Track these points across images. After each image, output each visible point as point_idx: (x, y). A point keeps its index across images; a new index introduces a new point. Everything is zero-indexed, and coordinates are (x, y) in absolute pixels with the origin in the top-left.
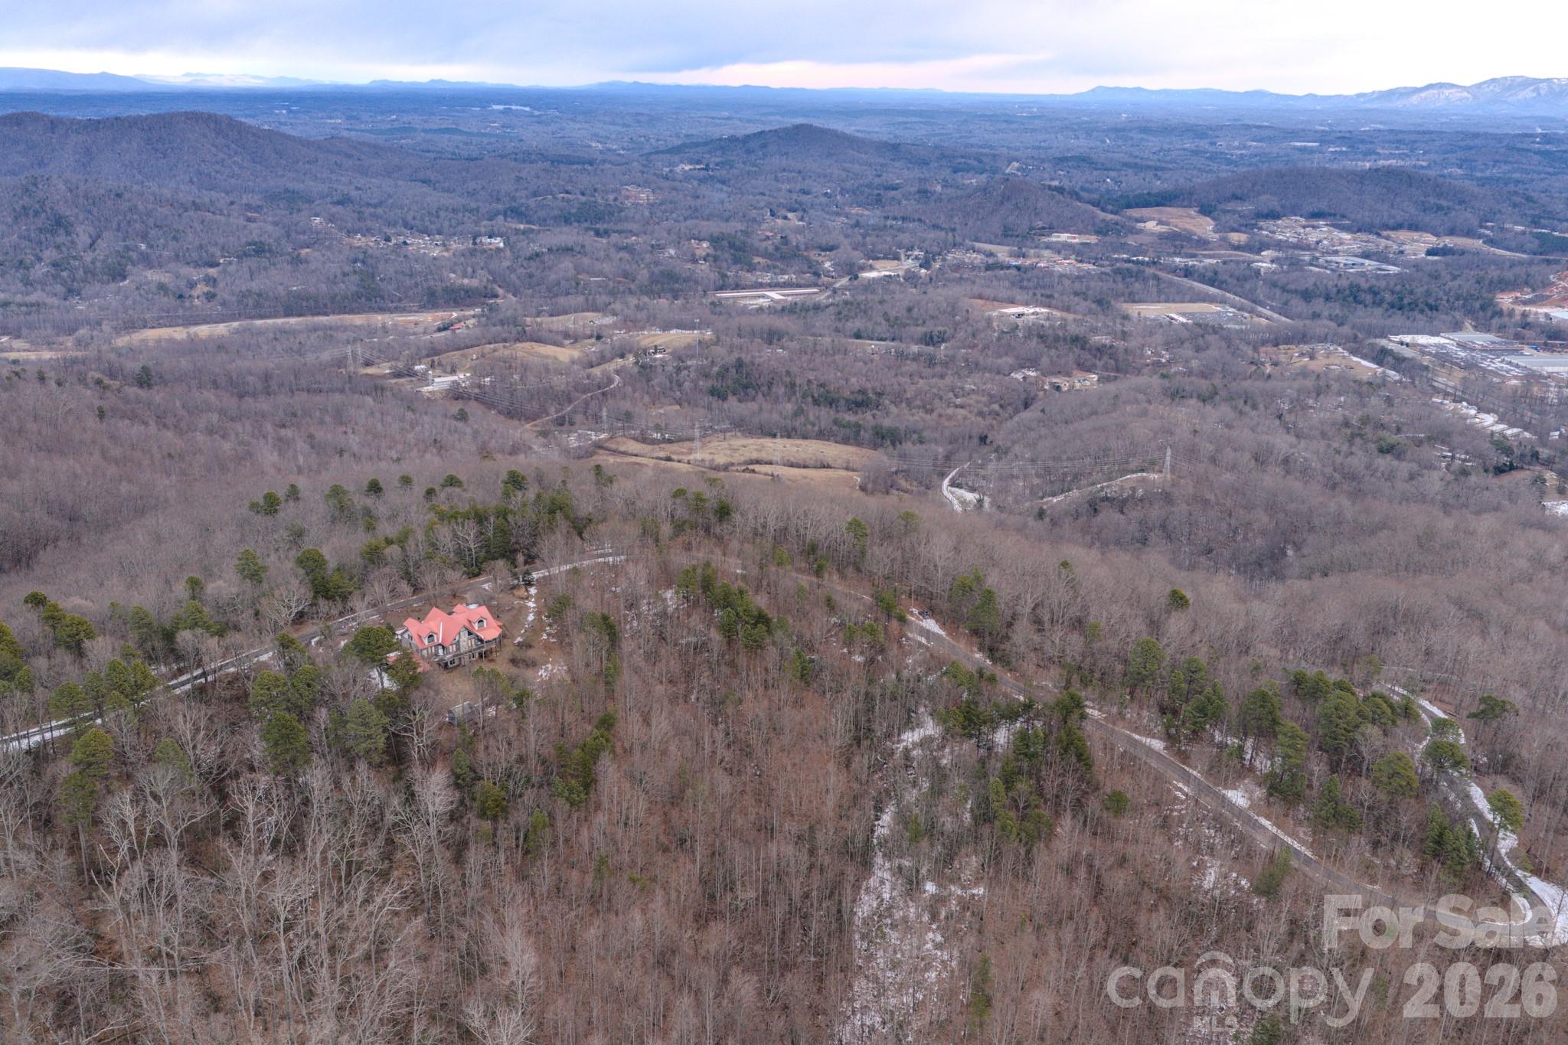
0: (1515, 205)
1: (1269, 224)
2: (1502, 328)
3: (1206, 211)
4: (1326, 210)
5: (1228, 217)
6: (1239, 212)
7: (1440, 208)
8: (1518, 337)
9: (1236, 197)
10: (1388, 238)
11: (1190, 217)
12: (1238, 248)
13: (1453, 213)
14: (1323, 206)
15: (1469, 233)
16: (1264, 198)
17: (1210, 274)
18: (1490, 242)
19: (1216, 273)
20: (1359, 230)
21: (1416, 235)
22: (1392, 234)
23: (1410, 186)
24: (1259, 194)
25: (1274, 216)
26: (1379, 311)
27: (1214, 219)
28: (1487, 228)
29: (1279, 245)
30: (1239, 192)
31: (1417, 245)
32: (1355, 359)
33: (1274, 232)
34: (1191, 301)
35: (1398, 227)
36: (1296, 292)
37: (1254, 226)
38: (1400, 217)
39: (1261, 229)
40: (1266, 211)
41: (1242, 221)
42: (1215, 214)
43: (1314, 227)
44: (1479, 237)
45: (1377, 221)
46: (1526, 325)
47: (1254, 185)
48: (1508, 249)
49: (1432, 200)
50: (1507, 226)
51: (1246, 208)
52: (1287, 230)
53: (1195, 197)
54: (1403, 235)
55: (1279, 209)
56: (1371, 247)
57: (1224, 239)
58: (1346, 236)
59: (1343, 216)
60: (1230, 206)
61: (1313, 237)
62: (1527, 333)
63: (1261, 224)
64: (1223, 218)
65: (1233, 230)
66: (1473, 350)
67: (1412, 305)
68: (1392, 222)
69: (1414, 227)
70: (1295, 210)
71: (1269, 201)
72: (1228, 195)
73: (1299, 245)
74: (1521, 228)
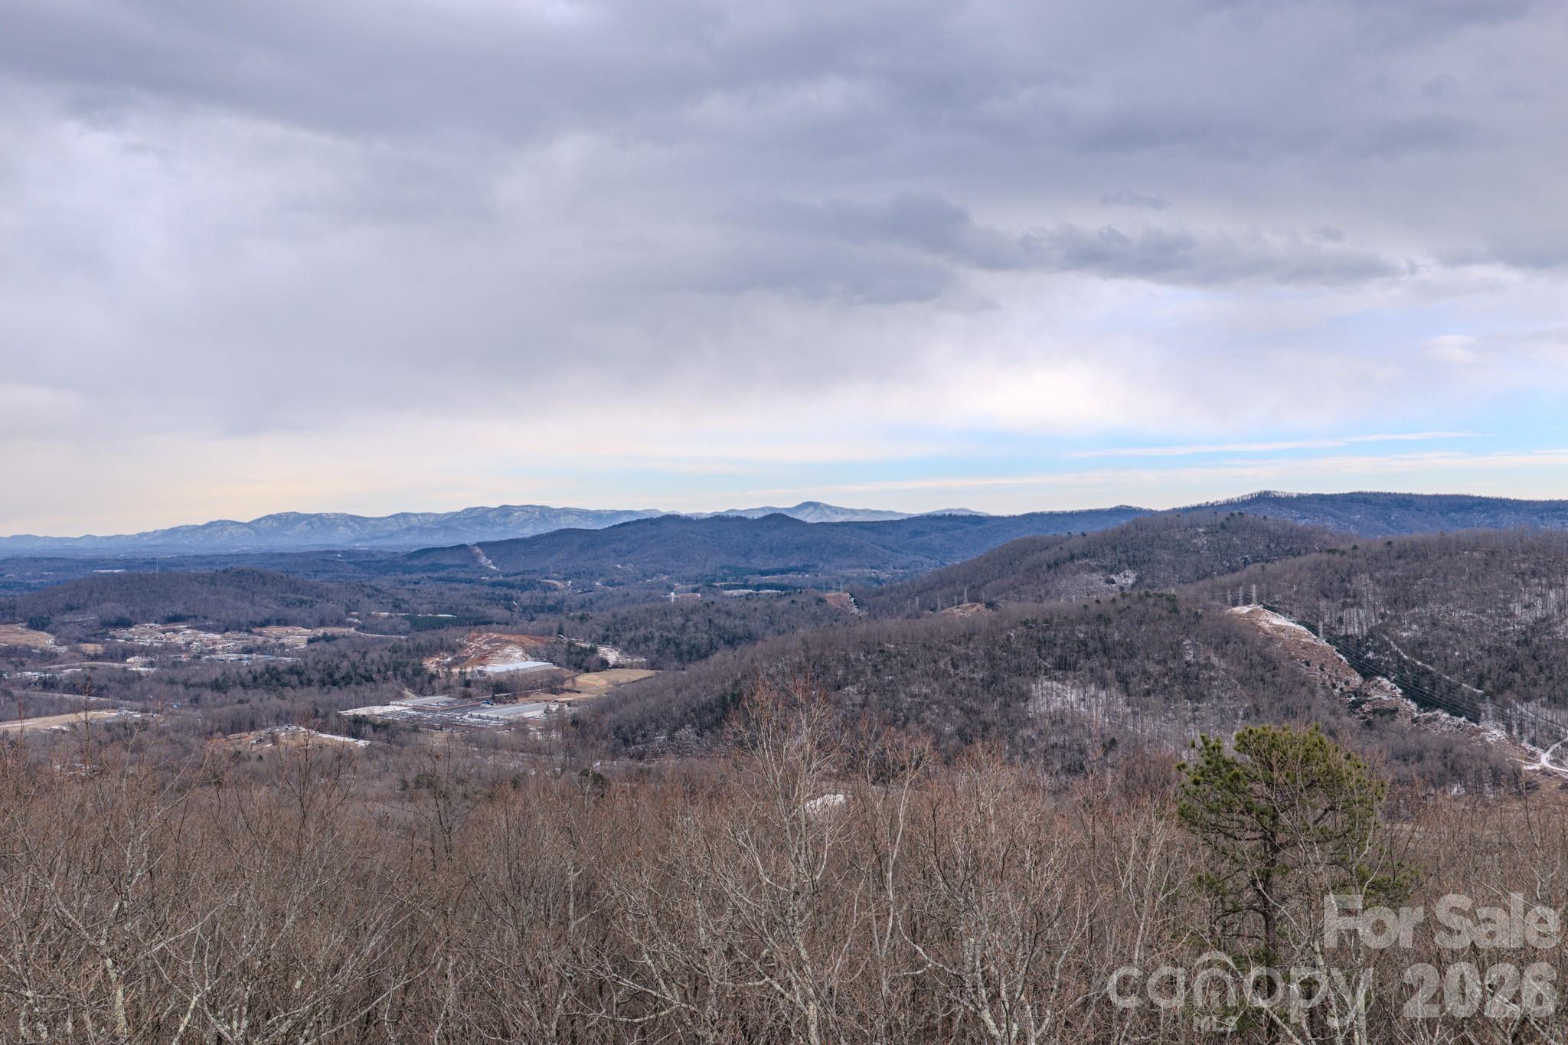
0: (369, 596)
1: (126, 633)
2: (446, 689)
3: (36, 624)
4: (184, 613)
5: (70, 628)
6: (80, 624)
7: (302, 602)
8: (466, 695)
9: (70, 608)
10: (260, 634)
11: (17, 632)
12: (96, 657)
13: (318, 606)
14: (179, 609)
15: (339, 623)
16: (108, 605)
17: (80, 682)
18: (362, 628)
19: (88, 679)
20: (227, 630)
21: (289, 629)
22: (265, 630)
23: (264, 584)
24: (99, 602)
25: (125, 623)
26: (314, 690)
27: (53, 633)
28: (353, 617)
29: (145, 651)
30: (75, 603)
31: (297, 638)
32: (325, 736)
33: (131, 640)
34: (71, 712)
35: (266, 623)
36: (203, 685)
37: (104, 635)
38: (266, 614)
39: (114, 637)
40: (113, 620)
41: (89, 632)
42: (51, 627)
43: (174, 631)
44: (350, 625)
45: (243, 619)
46: (468, 684)
47: (91, 593)
48: (381, 633)
49: (292, 596)
50: (373, 613)
51: (91, 618)
52: (146, 635)
53: (18, 611)
54: (275, 630)
55: (128, 616)
56: (249, 643)
57: (78, 650)
58: (217, 637)
59: (205, 618)
60: (67, 618)
61: (179, 640)
62: (471, 690)
63: (111, 633)
64: (65, 630)
65: (80, 641)
66: (435, 711)
67: (347, 680)
68: (259, 619)
69: (282, 622)
70: (146, 616)
71: (114, 609)
72: (61, 606)
73: (167, 648)
74: (387, 614)
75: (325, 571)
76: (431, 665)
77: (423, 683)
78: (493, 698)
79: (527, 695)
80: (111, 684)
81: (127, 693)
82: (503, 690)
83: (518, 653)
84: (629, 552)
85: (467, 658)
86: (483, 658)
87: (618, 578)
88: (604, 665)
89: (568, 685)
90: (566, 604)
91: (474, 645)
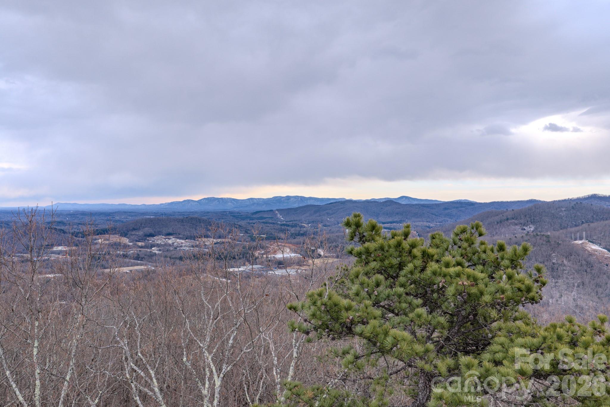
0: (237, 228)
1: (152, 239)
3: (124, 235)
4: (172, 232)
5: (134, 236)
6: (137, 235)
8: (268, 265)
9: (134, 229)
10: (198, 241)
11: (117, 237)
12: (142, 247)
14: (170, 231)
15: (226, 237)
16: (146, 229)
17: (134, 256)
19: (138, 255)
20: (187, 239)
21: (208, 239)
22: (200, 239)
23: (200, 222)
24: (144, 228)
25: (152, 235)
27: (128, 238)
29: (158, 245)
30: (136, 228)
31: (209, 242)
33: (154, 241)
34: (132, 266)
35: (201, 237)
36: (176, 258)
37: (145, 240)
38: (200, 233)
39: (148, 240)
40: (148, 234)
41: (140, 238)
42: (128, 236)
43: (169, 239)
45: (192, 235)
46: (269, 261)
47: (141, 224)
48: (240, 241)
50: (238, 234)
51: (141, 233)
52: (160, 240)
53: (117, 230)
54: (203, 239)
55: (153, 233)
56: (194, 244)
57: (136, 244)
58: (183, 241)
59: (179, 234)
60: (133, 233)
61: (170, 242)
62: (270, 264)
64: (132, 237)
65: (137, 241)
66: (256, 271)
67: (226, 258)
68: (198, 235)
69: (207, 236)
70: (159, 233)
71: (148, 230)
72: (131, 228)
73: (166, 245)
74: (242, 235)
75: (222, 219)
76: (256, 254)
77: (253, 260)
78: (278, 267)
79: (290, 266)
80: (146, 257)
81: (151, 260)
82: (281, 264)
83: (288, 250)
84: (332, 214)
85: (269, 252)
86: (275, 252)
87: (328, 224)
88: (319, 256)
89: (305, 263)
90: (307, 233)
91: (272, 247)
